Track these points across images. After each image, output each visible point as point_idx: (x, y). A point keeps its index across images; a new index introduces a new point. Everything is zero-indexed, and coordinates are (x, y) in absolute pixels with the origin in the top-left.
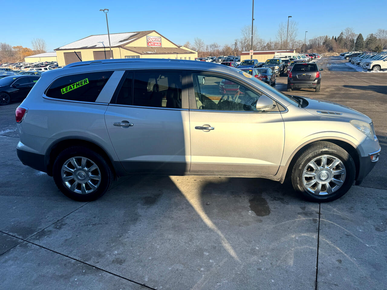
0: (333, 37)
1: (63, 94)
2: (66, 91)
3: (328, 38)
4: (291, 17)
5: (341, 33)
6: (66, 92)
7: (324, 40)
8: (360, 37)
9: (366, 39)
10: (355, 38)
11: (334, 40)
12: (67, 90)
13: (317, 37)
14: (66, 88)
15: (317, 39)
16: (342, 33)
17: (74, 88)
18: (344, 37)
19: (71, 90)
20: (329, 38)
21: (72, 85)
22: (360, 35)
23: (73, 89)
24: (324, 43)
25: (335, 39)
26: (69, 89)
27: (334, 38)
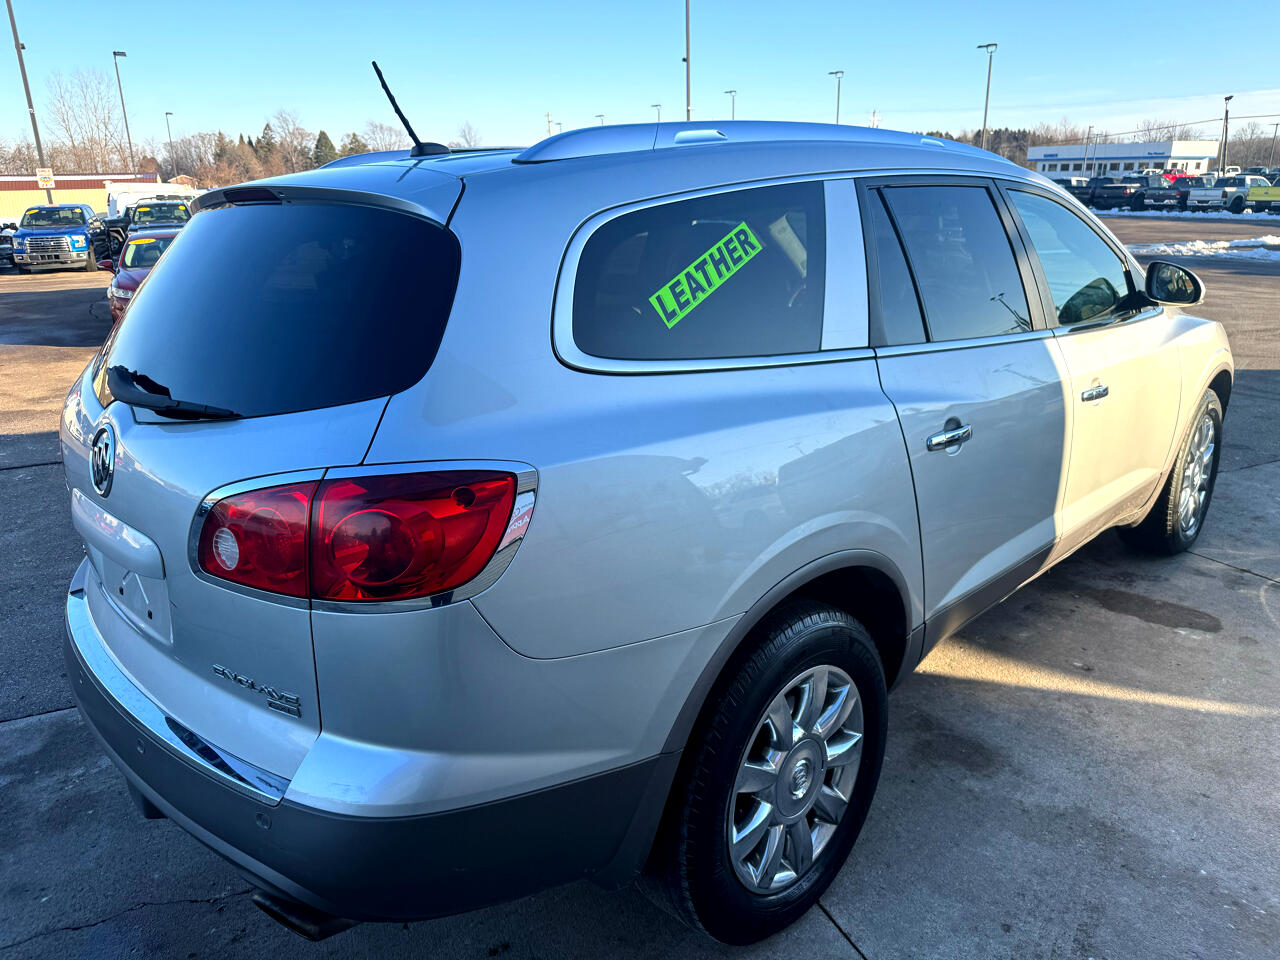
0: (241, 137)
1: (670, 325)
2: (682, 306)
3: (227, 140)
4: (123, 54)
5: (264, 127)
6: (681, 315)
7: (217, 145)
8: (323, 139)
9: (340, 148)
10: (312, 145)
11: (248, 149)
12: (683, 299)
13: (189, 137)
14: (672, 288)
15: (190, 143)
16: (268, 125)
17: (710, 284)
18: (277, 139)
19: (701, 297)
20: (232, 141)
21: (697, 268)
22: (323, 136)
23: (710, 291)
24: (218, 156)
25: (250, 143)
26: (688, 295)
27: (246, 140)
